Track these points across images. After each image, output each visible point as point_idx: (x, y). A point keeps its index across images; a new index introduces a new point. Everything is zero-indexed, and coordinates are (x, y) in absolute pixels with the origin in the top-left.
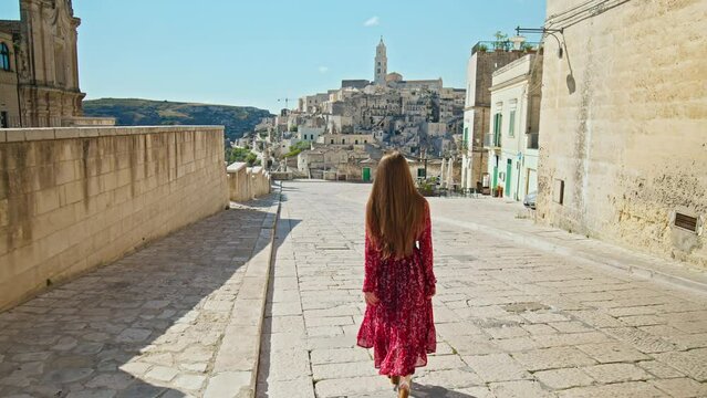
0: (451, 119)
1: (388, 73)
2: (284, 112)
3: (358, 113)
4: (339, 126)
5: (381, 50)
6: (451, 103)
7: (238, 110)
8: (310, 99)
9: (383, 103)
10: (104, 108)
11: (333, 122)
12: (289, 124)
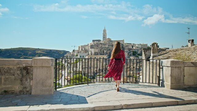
0: (128, 52)
1: (107, 38)
2: (74, 51)
3: (99, 49)
4: (93, 52)
5: (105, 31)
6: (128, 47)
7: (60, 51)
8: (82, 46)
9: (107, 46)
10: (19, 50)
11: (91, 51)
12: (75, 54)
